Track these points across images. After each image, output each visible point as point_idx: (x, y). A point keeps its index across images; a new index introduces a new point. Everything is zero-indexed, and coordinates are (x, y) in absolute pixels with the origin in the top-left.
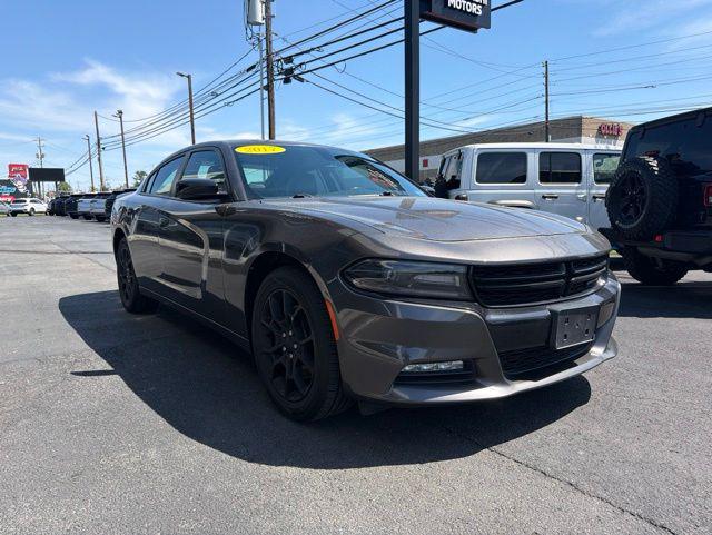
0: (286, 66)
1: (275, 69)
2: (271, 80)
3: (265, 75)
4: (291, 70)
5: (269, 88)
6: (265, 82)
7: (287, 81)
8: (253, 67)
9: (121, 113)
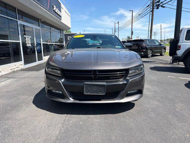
0: (158, 4)
1: (155, 5)
2: (153, 9)
3: (151, 7)
4: (159, 4)
5: (152, 11)
6: (151, 10)
7: (157, 8)
8: (149, 5)
9: (118, 22)
